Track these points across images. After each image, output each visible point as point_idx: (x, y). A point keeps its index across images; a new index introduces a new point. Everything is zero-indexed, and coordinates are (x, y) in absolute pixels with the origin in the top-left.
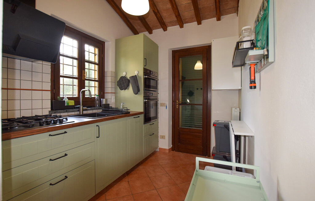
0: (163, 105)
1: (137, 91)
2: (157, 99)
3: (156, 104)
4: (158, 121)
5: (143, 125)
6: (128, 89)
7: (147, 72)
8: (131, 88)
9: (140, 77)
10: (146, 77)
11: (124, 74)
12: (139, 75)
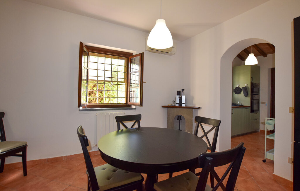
0: (263, 103)
1: (246, 95)
2: (259, 99)
3: (258, 103)
4: (259, 113)
5: (250, 114)
6: (240, 94)
7: (252, 84)
8: (242, 93)
9: (249, 88)
10: (252, 87)
11: (238, 86)
12: (248, 86)
